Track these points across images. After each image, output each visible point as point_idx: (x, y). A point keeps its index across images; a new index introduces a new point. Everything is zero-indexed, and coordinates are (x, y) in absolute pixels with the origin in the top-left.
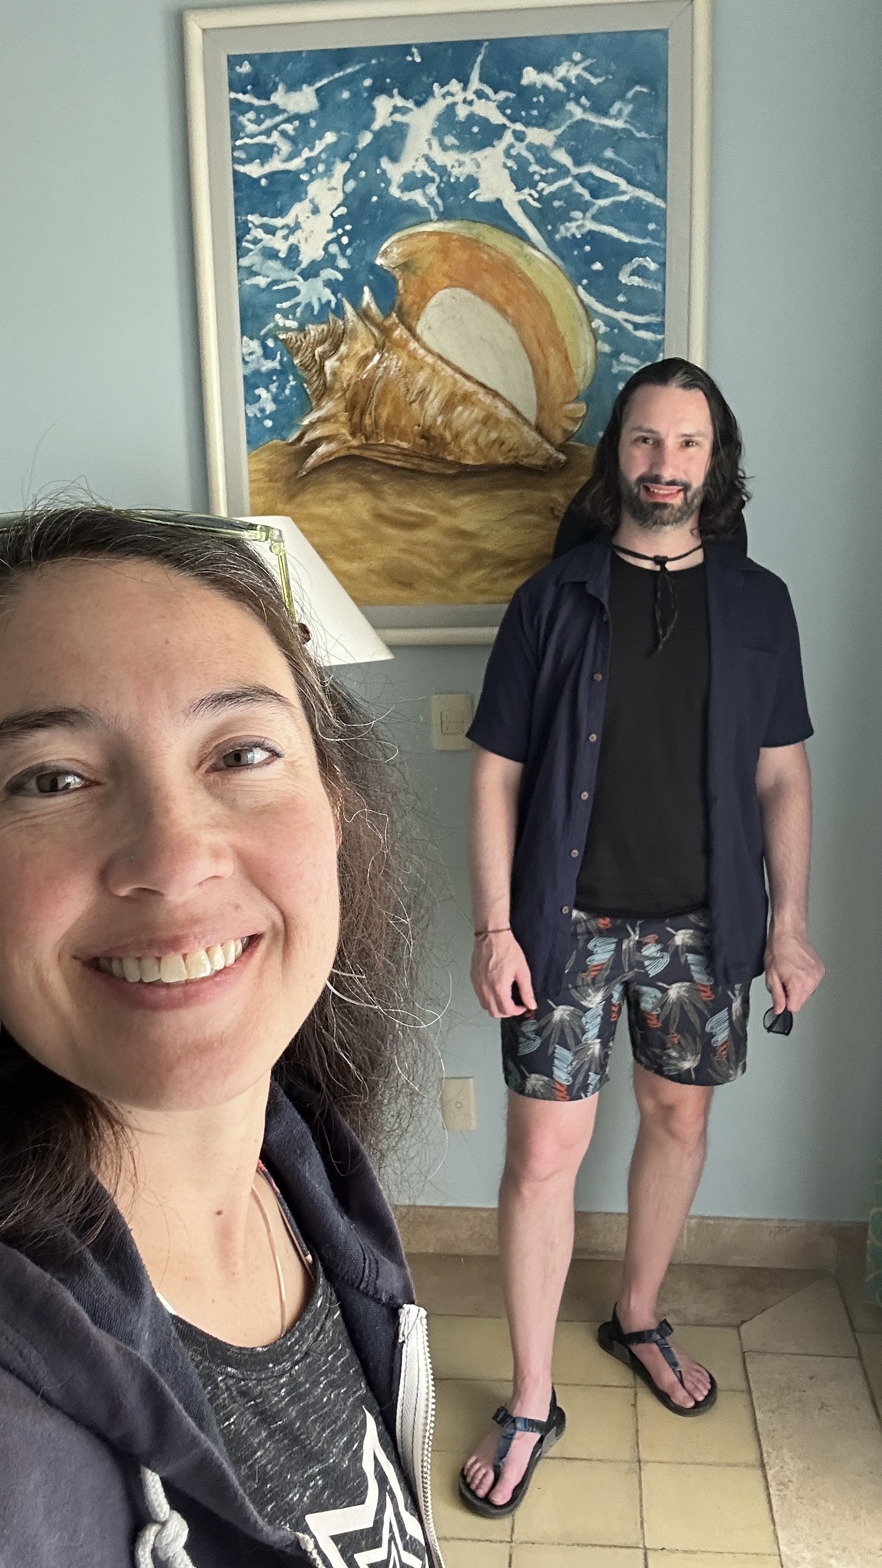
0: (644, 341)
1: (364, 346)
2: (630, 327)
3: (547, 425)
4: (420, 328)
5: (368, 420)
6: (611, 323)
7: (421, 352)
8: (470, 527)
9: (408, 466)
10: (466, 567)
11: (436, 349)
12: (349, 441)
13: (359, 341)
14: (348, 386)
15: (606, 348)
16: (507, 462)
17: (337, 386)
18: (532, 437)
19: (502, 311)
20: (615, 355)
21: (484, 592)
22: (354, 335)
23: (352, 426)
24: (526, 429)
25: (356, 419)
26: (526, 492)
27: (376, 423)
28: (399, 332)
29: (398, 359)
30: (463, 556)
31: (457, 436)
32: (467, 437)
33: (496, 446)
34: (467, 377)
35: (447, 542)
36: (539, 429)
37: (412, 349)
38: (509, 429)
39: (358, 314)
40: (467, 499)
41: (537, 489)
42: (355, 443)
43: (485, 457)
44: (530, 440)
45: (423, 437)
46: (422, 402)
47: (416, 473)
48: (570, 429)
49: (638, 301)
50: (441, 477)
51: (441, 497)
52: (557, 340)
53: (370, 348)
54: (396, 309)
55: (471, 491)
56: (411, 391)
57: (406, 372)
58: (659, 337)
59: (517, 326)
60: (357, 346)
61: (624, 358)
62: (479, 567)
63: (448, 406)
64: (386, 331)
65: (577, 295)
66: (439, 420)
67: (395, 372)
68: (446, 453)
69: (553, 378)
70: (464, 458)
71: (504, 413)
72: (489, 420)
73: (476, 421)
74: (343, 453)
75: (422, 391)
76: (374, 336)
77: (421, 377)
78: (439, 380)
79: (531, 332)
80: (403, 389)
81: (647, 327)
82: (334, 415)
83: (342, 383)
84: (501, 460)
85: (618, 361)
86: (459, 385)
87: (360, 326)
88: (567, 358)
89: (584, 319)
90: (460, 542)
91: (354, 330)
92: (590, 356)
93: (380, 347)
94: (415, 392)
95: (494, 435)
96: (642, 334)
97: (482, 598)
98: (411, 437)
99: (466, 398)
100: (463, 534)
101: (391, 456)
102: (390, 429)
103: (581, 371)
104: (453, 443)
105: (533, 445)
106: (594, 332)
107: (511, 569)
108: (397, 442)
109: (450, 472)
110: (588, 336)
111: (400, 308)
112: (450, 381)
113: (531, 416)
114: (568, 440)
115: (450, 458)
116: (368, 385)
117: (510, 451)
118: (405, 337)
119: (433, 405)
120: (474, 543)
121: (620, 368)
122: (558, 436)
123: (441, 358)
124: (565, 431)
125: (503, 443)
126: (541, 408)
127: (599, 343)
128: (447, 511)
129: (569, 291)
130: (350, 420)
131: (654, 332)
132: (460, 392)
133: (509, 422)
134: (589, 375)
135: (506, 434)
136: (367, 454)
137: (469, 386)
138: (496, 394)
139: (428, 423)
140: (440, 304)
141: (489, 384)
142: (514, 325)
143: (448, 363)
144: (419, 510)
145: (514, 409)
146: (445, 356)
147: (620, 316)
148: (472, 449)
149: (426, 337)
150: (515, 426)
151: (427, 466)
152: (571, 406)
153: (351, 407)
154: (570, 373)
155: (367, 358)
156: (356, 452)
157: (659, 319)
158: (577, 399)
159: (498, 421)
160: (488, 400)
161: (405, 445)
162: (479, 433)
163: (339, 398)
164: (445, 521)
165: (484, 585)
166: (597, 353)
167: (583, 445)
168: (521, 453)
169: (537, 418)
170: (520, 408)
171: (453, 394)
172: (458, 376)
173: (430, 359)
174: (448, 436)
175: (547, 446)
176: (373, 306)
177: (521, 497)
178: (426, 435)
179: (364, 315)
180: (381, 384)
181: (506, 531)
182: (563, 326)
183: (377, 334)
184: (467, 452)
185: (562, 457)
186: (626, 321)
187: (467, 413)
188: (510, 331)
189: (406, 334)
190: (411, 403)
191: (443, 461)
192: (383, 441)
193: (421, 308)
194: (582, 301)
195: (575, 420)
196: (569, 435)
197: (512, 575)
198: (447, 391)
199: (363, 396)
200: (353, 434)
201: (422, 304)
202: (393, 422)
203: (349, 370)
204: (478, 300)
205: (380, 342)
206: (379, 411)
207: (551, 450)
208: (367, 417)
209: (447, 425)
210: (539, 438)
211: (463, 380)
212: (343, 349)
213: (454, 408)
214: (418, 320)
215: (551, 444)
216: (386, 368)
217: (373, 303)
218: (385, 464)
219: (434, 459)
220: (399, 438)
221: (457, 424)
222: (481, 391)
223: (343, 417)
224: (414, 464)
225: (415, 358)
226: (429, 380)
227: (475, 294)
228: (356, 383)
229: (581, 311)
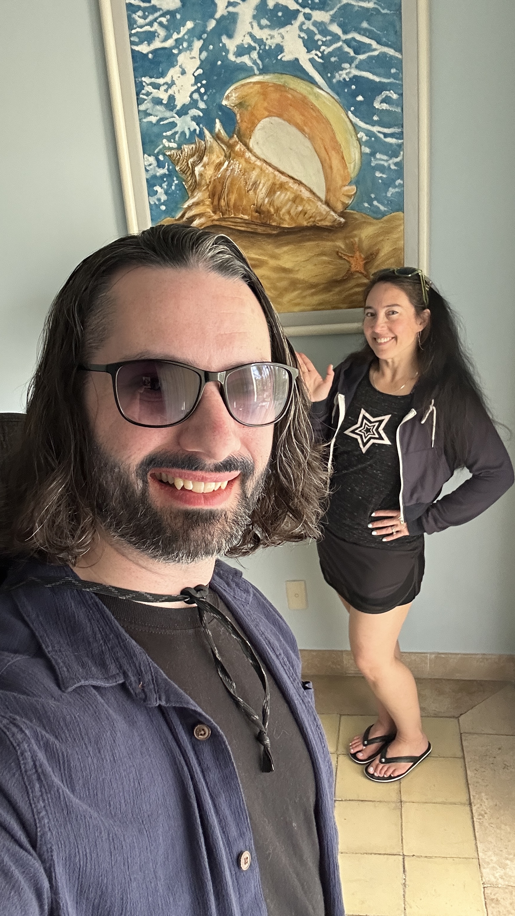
0: (391, 144)
1: (218, 157)
2: (382, 136)
3: (332, 201)
4: (252, 144)
5: (223, 203)
6: (369, 134)
7: (253, 159)
8: (288, 265)
9: (249, 230)
10: (286, 290)
11: (262, 157)
12: (211, 217)
13: (215, 153)
14: (210, 182)
15: (367, 150)
16: (309, 225)
17: (203, 182)
18: (324, 208)
19: (302, 131)
20: (373, 154)
21: (298, 304)
22: (211, 151)
23: (213, 207)
24: (319, 203)
25: (216, 203)
26: (321, 243)
27: (228, 205)
28: (239, 147)
29: (239, 164)
30: (284, 284)
31: (277, 210)
32: (283, 210)
33: (301, 216)
34: (282, 173)
35: (274, 275)
36: (327, 203)
37: (247, 157)
38: (309, 204)
39: (213, 137)
40: (285, 249)
41: (328, 240)
42: (216, 217)
43: (295, 223)
44: (322, 210)
45: (257, 212)
46: (255, 190)
47: (255, 233)
48: (347, 202)
49: (386, 119)
50: (269, 236)
51: (270, 248)
52: (337, 148)
53: (222, 158)
54: (236, 132)
55: (288, 243)
56: (248, 183)
57: (244, 172)
58: (400, 141)
59: (311, 139)
60: (214, 157)
61: (378, 156)
62: (294, 290)
63: (271, 192)
64: (231, 147)
65: (348, 117)
66: (266, 200)
67: (238, 172)
68: (271, 221)
69: (335, 170)
70: (283, 223)
71: (306, 194)
72: (297, 199)
73: (289, 200)
74: (210, 224)
75: (255, 183)
76: (224, 150)
77: (254, 175)
78: (265, 176)
79: (320, 142)
80: (243, 183)
81: (392, 135)
82: (203, 201)
83: (206, 180)
84: (305, 224)
85: (375, 157)
86: (277, 178)
87: (215, 144)
88: (343, 158)
89: (353, 132)
90: (283, 275)
91: (211, 147)
92: (357, 156)
93: (228, 157)
94: (251, 184)
95: (300, 208)
96: (389, 140)
97: (297, 309)
98: (249, 212)
99: (282, 186)
100: (285, 270)
101: (239, 224)
102: (236, 208)
103: (352, 165)
104: (275, 215)
105: (324, 213)
106: (359, 140)
107: (313, 290)
108: (241, 216)
109: (275, 232)
110: (356, 144)
111: (239, 131)
112: (271, 176)
113: (323, 196)
114: (345, 209)
115: (274, 224)
116: (222, 181)
117: (310, 218)
118: (242, 150)
119: (262, 191)
120: (291, 276)
121: (376, 162)
122: (340, 207)
123: (265, 162)
124: (343, 203)
125: (306, 213)
126: (328, 190)
127: (363, 147)
128: (274, 257)
129: (343, 115)
130: (212, 203)
131: (397, 138)
132: (278, 183)
133: (309, 200)
134: (357, 167)
135: (308, 207)
136: (223, 224)
137: (284, 179)
138: (300, 183)
139: (259, 204)
140: (263, 128)
141: (296, 177)
142: (309, 139)
143: (270, 165)
144: (257, 257)
145: (311, 191)
146: (268, 161)
147: (375, 129)
148: (287, 217)
149: (257, 150)
150: (313, 202)
151: (260, 230)
152: (346, 188)
153: (212, 195)
154: (345, 167)
155: (220, 164)
156: (217, 223)
157: (400, 130)
158: (350, 184)
159: (302, 199)
160: (295, 187)
161: (246, 217)
162: (291, 207)
163: (205, 190)
164: (273, 263)
165: (298, 300)
166: (362, 154)
167: (355, 212)
168: (318, 218)
169: (326, 197)
170: (315, 190)
171: (274, 184)
172: (276, 173)
173: (259, 163)
174: (272, 210)
175: (332, 213)
176: (222, 131)
177: (318, 246)
178: (259, 211)
179: (217, 137)
180: (229, 180)
181: (310, 267)
182: (340, 138)
183: (225, 149)
184: (284, 220)
185: (342, 220)
186: (379, 132)
187: (283, 195)
188: (308, 143)
189: (243, 148)
190: (248, 191)
191: (270, 226)
192: (233, 216)
193: (252, 131)
194: (351, 121)
195: (349, 197)
196: (346, 206)
197: (313, 294)
198: (270, 183)
199: (219, 188)
200: (214, 212)
201: (252, 129)
202: (238, 203)
203: (210, 172)
204: (287, 124)
205: (228, 153)
206: (230, 197)
207: (336, 216)
208: (222, 200)
209: (271, 203)
210: (328, 209)
211: (280, 175)
212: (205, 159)
213: (275, 192)
214: (250, 138)
215: (335, 212)
216: (232, 170)
217: (222, 129)
218: (234, 229)
219: (264, 225)
220: (242, 213)
221: (277, 203)
222: (292, 181)
223: (208, 202)
224: (252, 229)
225: (250, 163)
226: (259, 176)
227: (284, 120)
228: (215, 180)
229: (350, 127)
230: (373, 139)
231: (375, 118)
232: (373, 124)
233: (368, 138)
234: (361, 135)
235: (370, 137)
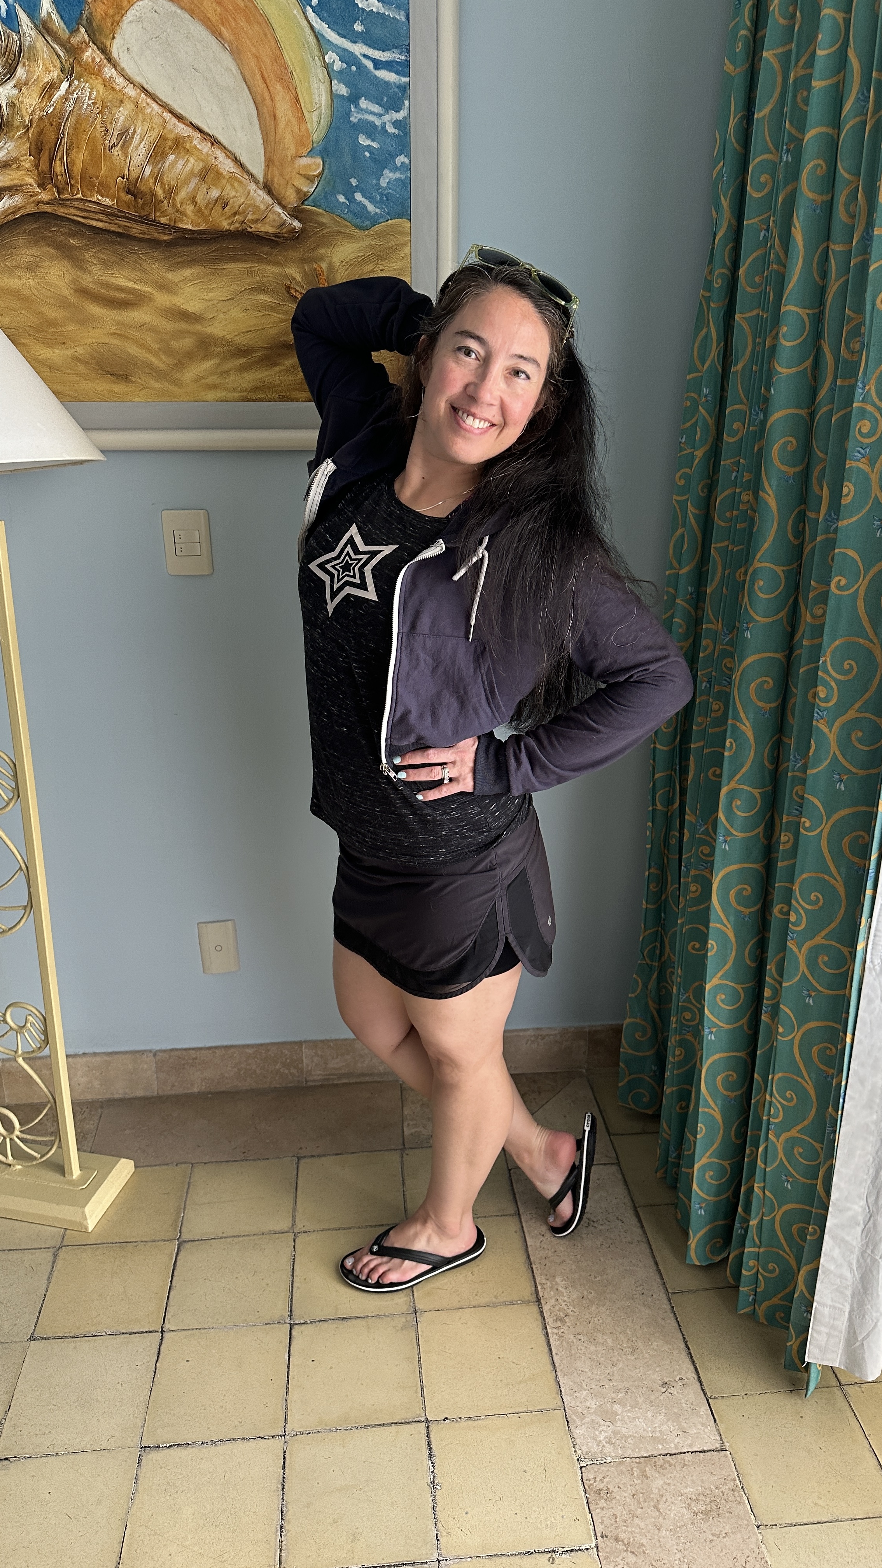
1: (47, 70)
2: (370, 65)
3: (277, 182)
4: (116, 49)
5: (58, 168)
7: (120, 81)
8: (193, 307)
9: (113, 228)
11: (138, 79)
12: (37, 194)
13: (41, 63)
14: (31, 121)
15: (343, 90)
16: (232, 228)
17: (17, 121)
18: (261, 197)
19: (217, 34)
20: (354, 99)
21: (214, 387)
22: (33, 56)
23: (39, 174)
24: (252, 187)
25: (44, 166)
26: (257, 267)
27: (69, 171)
28: (90, 54)
29: (92, 89)
30: (186, 343)
31: (171, 192)
32: (183, 194)
33: (218, 208)
34: (179, 117)
35: (167, 325)
36: (268, 188)
37: (108, 76)
38: (232, 185)
39: (36, 26)
40: (187, 272)
41: (269, 262)
42: (44, 196)
43: (207, 222)
44: (258, 200)
45: (128, 192)
46: (125, 147)
47: (125, 237)
48: (305, 189)
50: (155, 243)
51: (156, 268)
52: (285, 78)
53: (55, 74)
54: (84, 22)
55: (191, 263)
56: (111, 131)
57: (103, 107)
59: (236, 53)
60: (39, 70)
61: (363, 103)
62: (206, 357)
63: (158, 153)
64: (74, 52)
65: (307, 18)
66: (148, 170)
67: (89, 105)
68: (158, 214)
69: (282, 125)
70: (182, 221)
71: (226, 166)
72: (208, 174)
73: (192, 174)
74: (31, 209)
75: (123, 133)
76: (59, 56)
77: (122, 114)
78: (144, 120)
79: (253, 62)
80: (100, 129)
81: (388, 65)
82: (16, 160)
83: (22, 117)
84: (225, 225)
85: (357, 106)
86: (169, 127)
87: (40, 43)
88: (298, 100)
89: (316, 52)
90: (183, 326)
91: (32, 47)
92: (323, 99)
93: (68, 73)
94: (116, 133)
95: (215, 193)
96: (384, 74)
97: (211, 395)
98: (114, 190)
99: (178, 144)
100: (185, 316)
101: (92, 215)
102: (87, 180)
103: (315, 116)
104: (165, 202)
105: (262, 207)
106: (327, 67)
107: (242, 361)
108: (96, 197)
109: (166, 238)
110: (322, 73)
111: (90, 21)
112: (158, 120)
113: (258, 171)
114: (303, 204)
115: (163, 220)
116: (55, 121)
117: (235, 214)
118: (98, 60)
119: (139, 151)
120: (199, 328)
122: (292, 199)
123: (144, 90)
124: (298, 191)
125: (226, 205)
126: (269, 162)
127: (335, 82)
128: (164, 287)
129: (297, 12)
130: (37, 166)
132: (171, 136)
133: (232, 178)
134: (324, 122)
135: (229, 192)
136: (61, 211)
137: (182, 130)
138: (215, 142)
139: (134, 175)
140: (140, 20)
141: (206, 129)
142: (232, 52)
143: (154, 98)
144: (131, 284)
145: (236, 161)
146: (149, 89)
147: (358, 49)
148: (189, 209)
149: (125, 62)
150: (240, 182)
151: (136, 229)
152: (304, 161)
153: (37, 149)
154: (302, 119)
155: (52, 87)
156: (48, 209)
158: (310, 153)
159: (219, 175)
160: (206, 147)
161: (107, 201)
162: (197, 189)
163: (20, 137)
164: (162, 299)
165: (213, 379)
166: (332, 95)
167: (320, 211)
168: (250, 217)
169: (266, 175)
170: (244, 160)
171: (162, 138)
172: (167, 115)
173: (131, 91)
174: (160, 192)
175: (278, 209)
176: (55, 16)
177: (250, 272)
178: (133, 189)
179: (44, 28)
180: (72, 120)
181: (236, 313)
182: (291, 57)
183: (62, 54)
184: (183, 214)
185: (297, 224)
186: (364, 56)
187: (181, 163)
188: (227, 60)
189: (99, 57)
190: (111, 148)
191: (155, 223)
192: (79, 196)
193: (116, 23)
194: (312, 28)
195: (310, 179)
196: (304, 198)
197: (243, 369)
198: (154, 134)
199: (51, 135)
200: (41, 185)
201: (117, 18)
202: (91, 171)
203: (30, 101)
204: (187, 16)
205: (67, 65)
206: (73, 155)
207: (285, 216)
208: (58, 162)
209: (158, 177)
210: (270, 201)
211: (174, 120)
212: (20, 72)
213: (164, 156)
214: (114, 38)
215: (284, 207)
216: (76, 100)
217: (55, 12)
218: (84, 225)
219: (144, 220)
220: (99, 192)
221: (170, 178)
222: (197, 135)
223: (27, 162)
224: (119, 226)
225: (113, 89)
226: (132, 119)
227: (182, 8)
228: (41, 118)
229: (312, 39)
230: (354, 68)
231: (358, 27)
232: (354, 38)
233: (345, 65)
234: (331, 56)
235: (349, 65)
